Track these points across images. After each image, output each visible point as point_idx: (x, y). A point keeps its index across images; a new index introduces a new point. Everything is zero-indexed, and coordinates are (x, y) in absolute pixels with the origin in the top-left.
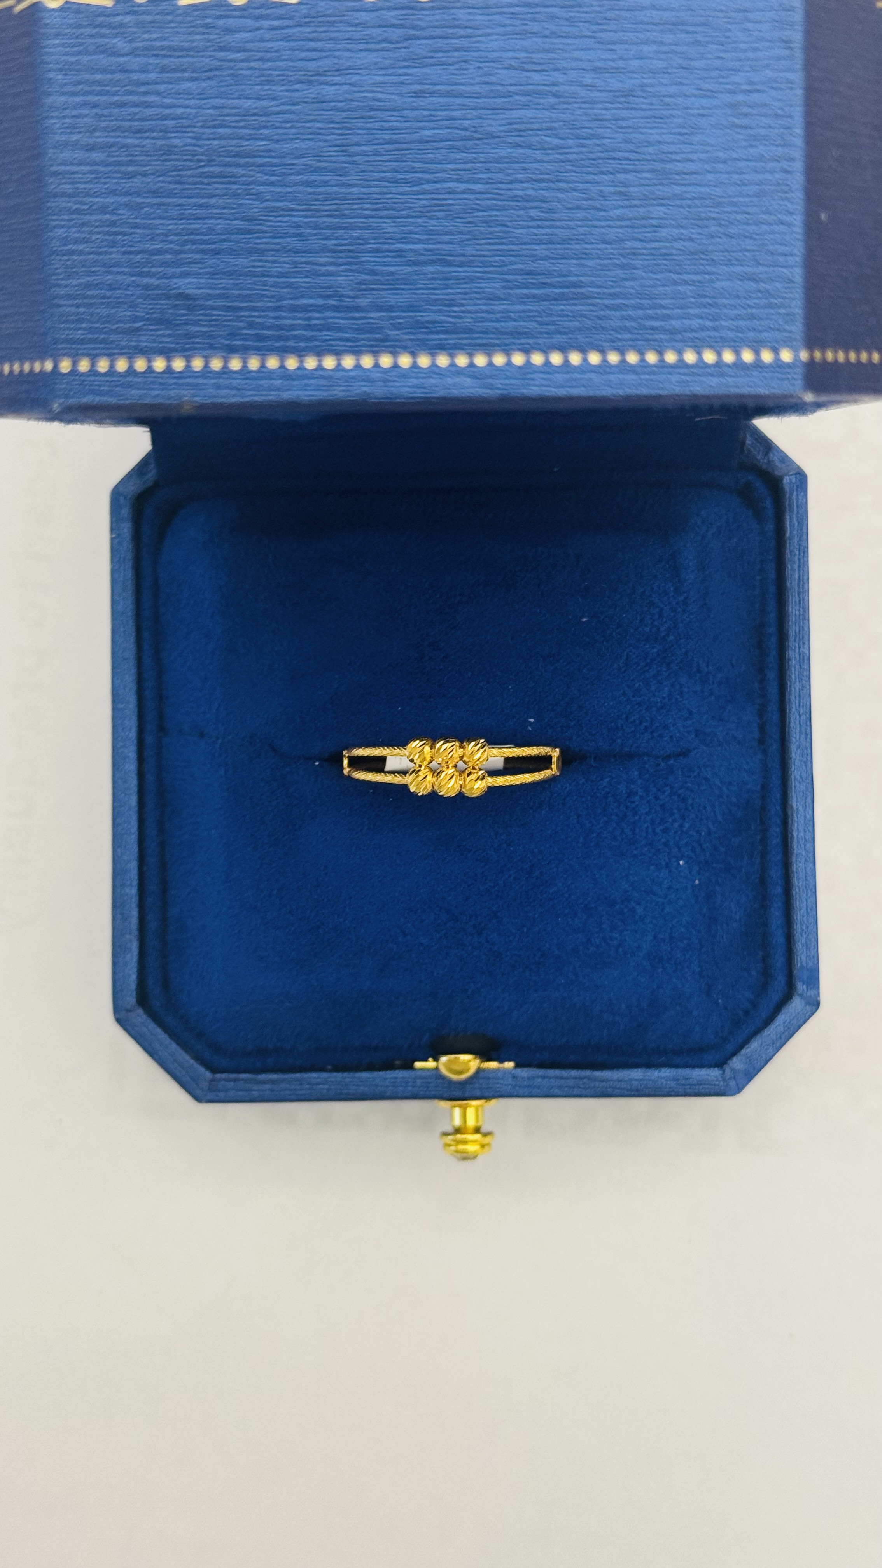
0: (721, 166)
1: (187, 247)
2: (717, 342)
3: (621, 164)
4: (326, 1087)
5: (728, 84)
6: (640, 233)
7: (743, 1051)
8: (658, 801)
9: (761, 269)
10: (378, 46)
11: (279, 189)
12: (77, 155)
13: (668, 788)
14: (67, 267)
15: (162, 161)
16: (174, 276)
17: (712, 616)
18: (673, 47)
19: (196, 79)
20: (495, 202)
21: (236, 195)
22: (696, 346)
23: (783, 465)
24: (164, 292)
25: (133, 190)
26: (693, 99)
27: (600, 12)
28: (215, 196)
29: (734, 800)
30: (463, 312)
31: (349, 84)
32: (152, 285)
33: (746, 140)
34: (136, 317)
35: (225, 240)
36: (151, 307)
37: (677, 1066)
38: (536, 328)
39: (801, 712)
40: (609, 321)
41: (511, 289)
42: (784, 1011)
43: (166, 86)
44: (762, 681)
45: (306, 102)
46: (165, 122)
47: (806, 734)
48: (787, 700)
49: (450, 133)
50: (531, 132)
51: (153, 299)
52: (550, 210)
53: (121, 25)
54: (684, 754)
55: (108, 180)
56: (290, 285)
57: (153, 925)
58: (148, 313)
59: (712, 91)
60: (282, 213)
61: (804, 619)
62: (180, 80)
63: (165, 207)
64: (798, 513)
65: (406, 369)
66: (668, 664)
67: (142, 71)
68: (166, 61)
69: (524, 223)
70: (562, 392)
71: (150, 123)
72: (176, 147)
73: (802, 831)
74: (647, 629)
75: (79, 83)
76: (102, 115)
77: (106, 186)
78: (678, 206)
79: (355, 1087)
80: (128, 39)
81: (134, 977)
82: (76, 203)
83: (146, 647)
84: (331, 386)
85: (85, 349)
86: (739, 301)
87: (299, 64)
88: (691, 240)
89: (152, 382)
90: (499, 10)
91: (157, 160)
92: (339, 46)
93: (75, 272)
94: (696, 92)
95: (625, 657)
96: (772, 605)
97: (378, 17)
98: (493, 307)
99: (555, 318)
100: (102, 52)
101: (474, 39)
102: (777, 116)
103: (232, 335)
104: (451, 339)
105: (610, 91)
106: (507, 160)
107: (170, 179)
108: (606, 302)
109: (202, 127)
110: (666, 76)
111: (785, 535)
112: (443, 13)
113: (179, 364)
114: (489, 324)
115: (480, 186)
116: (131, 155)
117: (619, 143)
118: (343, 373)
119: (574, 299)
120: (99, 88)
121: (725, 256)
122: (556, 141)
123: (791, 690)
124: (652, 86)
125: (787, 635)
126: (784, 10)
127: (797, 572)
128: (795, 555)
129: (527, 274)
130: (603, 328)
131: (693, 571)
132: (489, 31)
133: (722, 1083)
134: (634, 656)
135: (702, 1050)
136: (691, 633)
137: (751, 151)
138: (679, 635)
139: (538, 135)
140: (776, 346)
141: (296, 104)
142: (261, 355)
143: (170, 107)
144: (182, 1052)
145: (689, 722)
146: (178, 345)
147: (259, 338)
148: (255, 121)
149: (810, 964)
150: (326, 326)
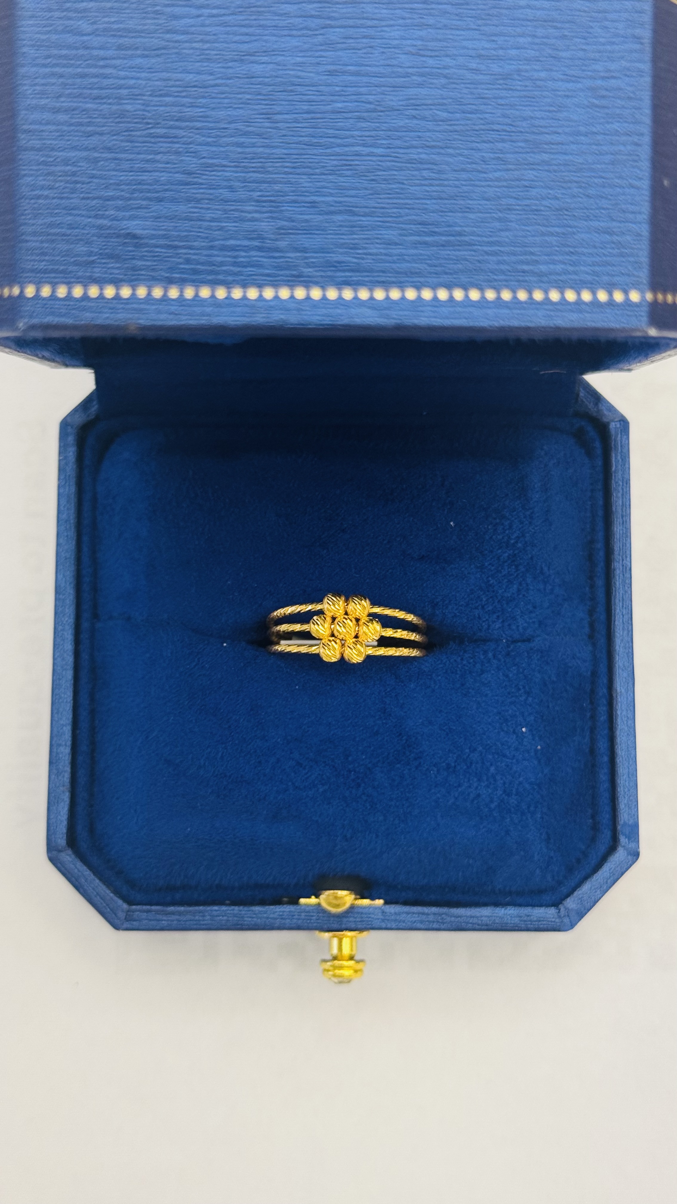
0: (583, 138)
1: (135, 195)
2: (577, 284)
3: (500, 135)
4: (226, 918)
5: (589, 71)
6: (514, 192)
7: (576, 893)
8: (508, 678)
9: (615, 224)
10: (299, 33)
11: (214, 149)
12: (44, 117)
14: (34, 209)
15: (116, 123)
16: (123, 219)
17: (553, 529)
18: (545, 40)
19: (147, 56)
20: (393, 163)
21: (177, 153)
22: (560, 287)
23: (610, 414)
24: (116, 231)
25: (91, 146)
26: (560, 83)
27: (484, 10)
28: (159, 153)
30: (366, 254)
31: (274, 63)
32: (105, 226)
33: (604, 118)
34: (92, 252)
35: (166, 190)
36: (104, 244)
37: (520, 905)
38: (426, 269)
39: (624, 613)
40: (487, 265)
41: (406, 236)
42: (610, 859)
43: (121, 61)
44: (592, 587)
45: (238, 77)
46: (119, 91)
47: (628, 631)
48: (613, 602)
49: (358, 106)
50: (425, 107)
51: (106, 237)
52: (440, 172)
54: (529, 639)
55: (71, 138)
56: (221, 229)
57: (82, 779)
58: (101, 249)
59: (576, 77)
60: (216, 168)
61: (627, 537)
62: (132, 57)
63: (117, 162)
64: (622, 451)
65: (315, 301)
66: (517, 567)
67: (101, 48)
68: (121, 41)
69: (418, 182)
70: (447, 323)
71: (107, 91)
72: (128, 111)
73: (625, 709)
74: (500, 537)
75: (48, 57)
76: (66, 85)
77: (69, 143)
78: (546, 170)
79: (248, 919)
80: (91, 22)
81: (65, 823)
82: (43, 156)
83: (84, 548)
84: (253, 313)
85: (47, 277)
86: (596, 251)
87: (233, 46)
88: (557, 198)
89: (103, 307)
90: (400, 6)
91: (112, 122)
92: (266, 32)
93: (40, 213)
94: (562, 77)
96: (600, 525)
97: (300, 9)
98: (390, 251)
99: (443, 261)
100: (69, 32)
101: (379, 29)
102: (630, 98)
103: (171, 269)
104: (356, 277)
105: (492, 75)
106: (405, 130)
107: (122, 138)
108: (485, 248)
109: (150, 95)
110: (538, 63)
111: (611, 469)
112: (354, 7)
113: (126, 292)
114: (387, 265)
115: (382, 150)
116: (90, 117)
117: (499, 117)
118: (264, 303)
119: (459, 245)
120: (65, 62)
121: (585, 213)
122: (445, 115)
123: (616, 595)
124: (527, 71)
125: (613, 550)
126: (636, 12)
127: (621, 499)
128: (619, 485)
129: (420, 224)
130: (482, 270)
131: (537, 492)
132: (392, 22)
133: (557, 920)
135: (540, 892)
136: (536, 542)
137: (608, 126)
138: (526, 543)
139: (431, 109)
140: (626, 288)
141: (230, 79)
142: (196, 286)
143: (124, 79)
144: (104, 887)
145: (533, 615)
146: (125, 276)
147: (194, 271)
148: (196, 91)
149: (632, 821)
150: (251, 263)
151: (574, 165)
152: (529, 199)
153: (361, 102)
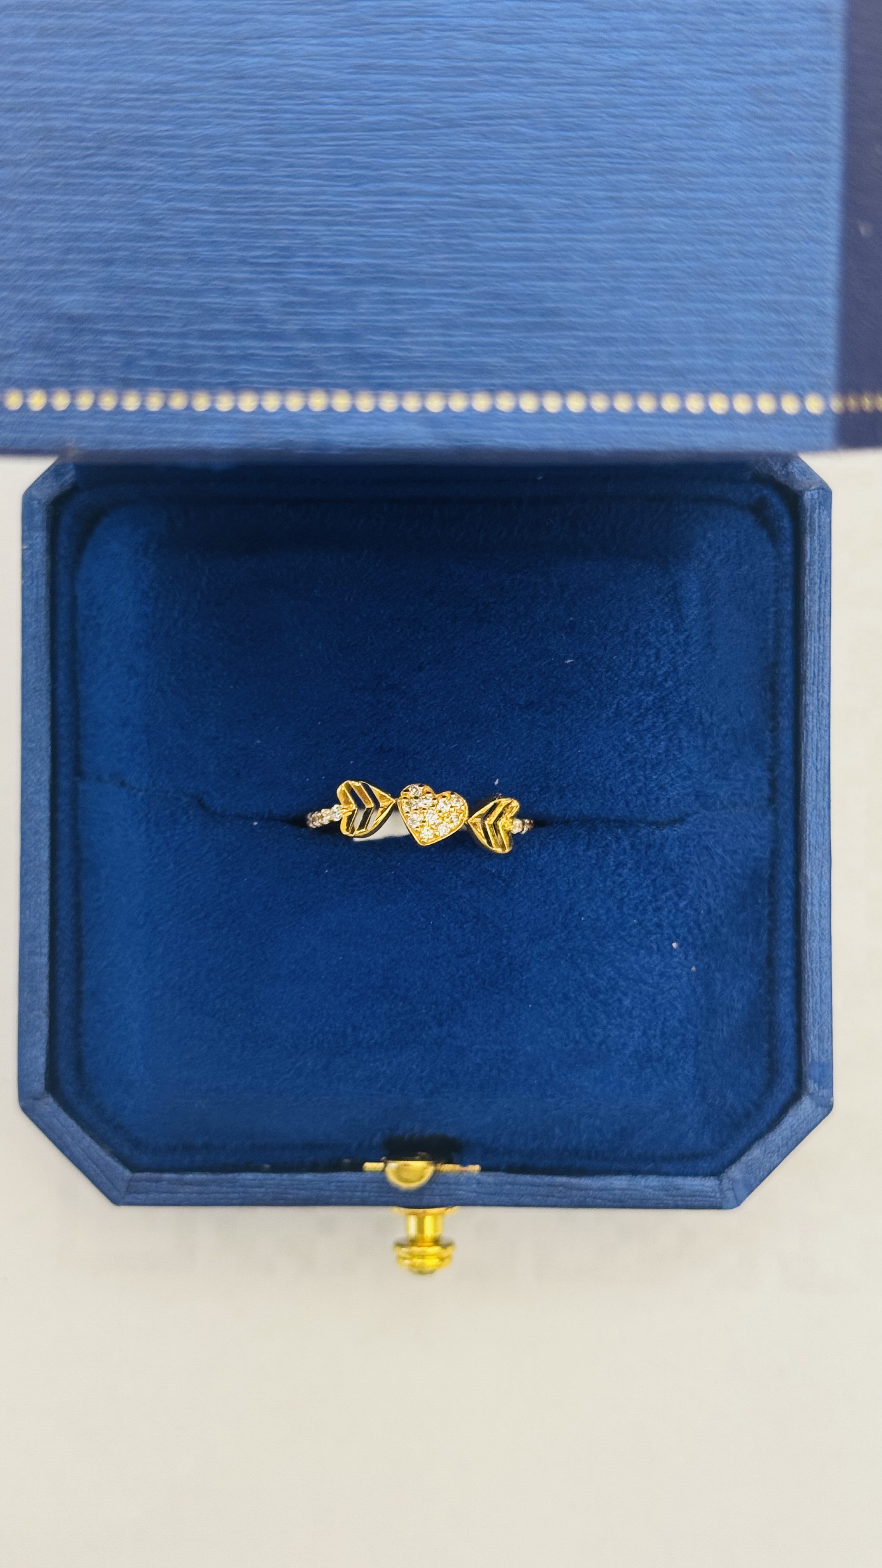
0: (738, 166)
1: (71, 257)
2: (728, 385)
3: (613, 163)
4: (263, 1190)
5: (747, 63)
6: (634, 249)
7: (743, 1159)
9: (784, 296)
11: (186, 187)
13: (662, 859)
16: (56, 291)
17: (718, 657)
19: (84, 45)
21: (132, 192)
22: (702, 391)
23: (804, 478)
24: (44, 311)
26: (704, 82)
28: (105, 193)
29: (739, 871)
30: (412, 343)
31: (275, 55)
32: (28, 302)
33: (770, 135)
34: (8, 342)
35: (118, 249)
36: (26, 330)
37: (667, 1174)
38: (504, 366)
39: (819, 767)
40: (594, 358)
41: (474, 316)
42: (791, 1112)
43: (45, 53)
44: (774, 730)
45: (219, 77)
46: (43, 99)
47: (824, 793)
48: (803, 751)
49: (400, 120)
50: (500, 121)
51: (28, 320)
52: (523, 219)
54: (682, 820)
56: (201, 305)
57: (65, 999)
58: (22, 338)
59: (728, 72)
60: (189, 216)
61: (824, 658)
62: (61, 46)
63: (43, 206)
64: (820, 534)
65: (340, 413)
66: (665, 715)
67: (16, 34)
68: (45, 22)
69: (490, 234)
70: (533, 444)
71: (25, 99)
72: (56, 130)
73: (817, 905)
74: (642, 674)
78: (682, 216)
79: (295, 1191)
81: (43, 1060)
83: (61, 677)
84: (250, 432)
86: (756, 337)
87: (213, 29)
88: (698, 258)
89: (27, 422)
91: (33, 147)
94: (707, 73)
95: (615, 706)
96: (787, 641)
98: (450, 338)
99: (527, 354)
102: (809, 105)
103: (128, 366)
104: (400, 378)
105: (601, 70)
106: (471, 155)
107: (51, 171)
108: (592, 334)
109: (90, 105)
110: (671, 52)
111: (804, 559)
113: (61, 401)
115: (437, 187)
117: (611, 135)
118: (265, 417)
119: (552, 330)
121: (740, 280)
122: (531, 132)
123: (807, 741)
124: (654, 64)
125: (805, 677)
127: (817, 603)
128: (815, 584)
129: (493, 298)
130: (586, 366)
131: (696, 606)
133: (718, 1194)
134: (625, 705)
135: (695, 1156)
136: (693, 677)
137: (776, 148)
138: (679, 680)
139: (510, 125)
140: (801, 392)
141: (208, 79)
142: (165, 392)
143: (50, 81)
144: (97, 1147)
145: (688, 782)
146: (60, 376)
147: (161, 370)
148: (156, 99)
149: (823, 1059)
150: (245, 358)
151: (725, 208)
152: (655, 260)
153: (405, 113)
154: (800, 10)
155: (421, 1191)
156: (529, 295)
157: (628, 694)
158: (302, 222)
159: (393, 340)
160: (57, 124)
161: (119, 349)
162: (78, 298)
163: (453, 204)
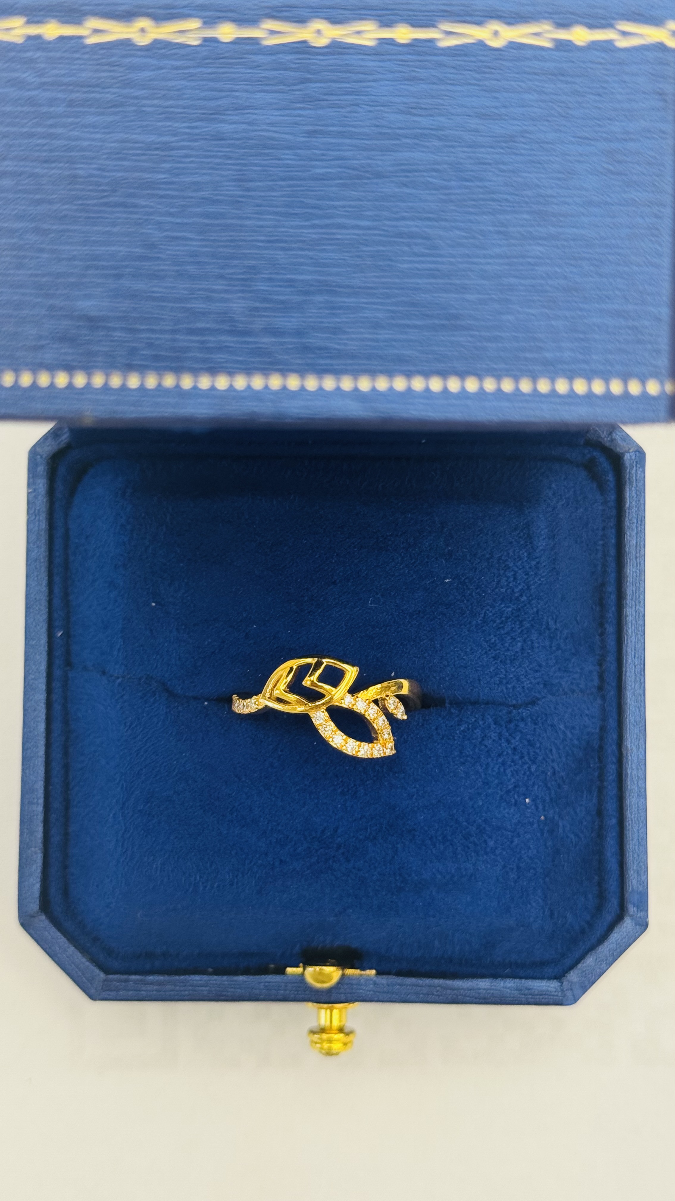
0: (596, 209)
1: (90, 272)
2: (587, 372)
4: (207, 988)
5: (604, 132)
6: (517, 270)
7: (579, 966)
8: (510, 745)
9: (630, 307)
10: (275, 88)
11: (178, 220)
13: (518, 733)
15: (68, 190)
16: (76, 299)
17: (560, 578)
19: (102, 114)
20: (381, 238)
21: (137, 224)
22: (568, 377)
23: (625, 444)
24: (68, 313)
25: (39, 216)
26: (570, 147)
28: (117, 225)
29: (576, 742)
30: (348, 339)
31: (247, 123)
32: (56, 306)
33: (620, 186)
34: (41, 336)
35: (127, 266)
36: (55, 327)
37: (521, 978)
38: (417, 357)
39: (636, 663)
40: (485, 351)
41: (394, 319)
42: (616, 930)
43: (72, 119)
44: (601, 634)
45: (206, 139)
46: (71, 154)
47: (641, 683)
48: (624, 651)
49: (340, 172)
50: (416, 173)
51: (57, 319)
52: (433, 247)
53: (31, 60)
54: (533, 703)
55: (16, 206)
56: (189, 309)
57: (56, 839)
58: (52, 333)
59: (589, 139)
60: (180, 242)
61: (640, 580)
62: (86, 114)
63: (70, 234)
64: (637, 486)
65: (292, 391)
66: (521, 622)
67: (50, 104)
68: (74, 96)
69: (408, 258)
70: (439, 416)
71: (57, 154)
72: (81, 177)
73: (635, 769)
74: (503, 590)
76: (12, 145)
77: (14, 212)
78: (553, 246)
79: (232, 990)
80: (39, 73)
81: (38, 886)
83: (56, 590)
86: (609, 337)
87: (200, 103)
88: (565, 278)
89: (54, 397)
91: (62, 189)
92: (237, 87)
94: (574, 139)
95: (483, 615)
96: (612, 566)
98: (376, 335)
99: (435, 348)
100: (13, 86)
101: (365, 84)
102: (650, 164)
103: (132, 355)
104: (338, 365)
105: (493, 137)
106: (394, 199)
107: (76, 207)
109: (107, 159)
111: (625, 505)
113: (80, 380)
115: (368, 222)
116: (39, 184)
117: (500, 185)
118: (235, 394)
119: (454, 330)
120: (9, 120)
121: (596, 294)
122: (440, 182)
123: (627, 643)
124: (533, 133)
125: (626, 594)
127: (635, 538)
128: (633, 523)
129: (409, 306)
130: (480, 358)
131: (544, 539)
133: (560, 994)
134: (490, 614)
135: (543, 964)
136: (542, 594)
137: (624, 195)
138: (531, 595)
139: (424, 176)
140: (643, 378)
141: (196, 140)
142: (158, 374)
143: (76, 140)
144: (80, 955)
145: (538, 674)
146: (80, 362)
147: (156, 358)
148: (157, 155)
149: (641, 889)
150: (221, 349)
151: (586, 240)
152: (533, 278)
153: (345, 167)
154: (644, 93)
155: (330, 991)
156: (437, 304)
157: (493, 607)
158: (266, 248)
159: (333, 336)
160: (81, 172)
161: (125, 342)
162: (95, 303)
163: (380, 235)
